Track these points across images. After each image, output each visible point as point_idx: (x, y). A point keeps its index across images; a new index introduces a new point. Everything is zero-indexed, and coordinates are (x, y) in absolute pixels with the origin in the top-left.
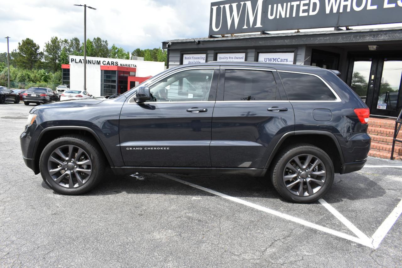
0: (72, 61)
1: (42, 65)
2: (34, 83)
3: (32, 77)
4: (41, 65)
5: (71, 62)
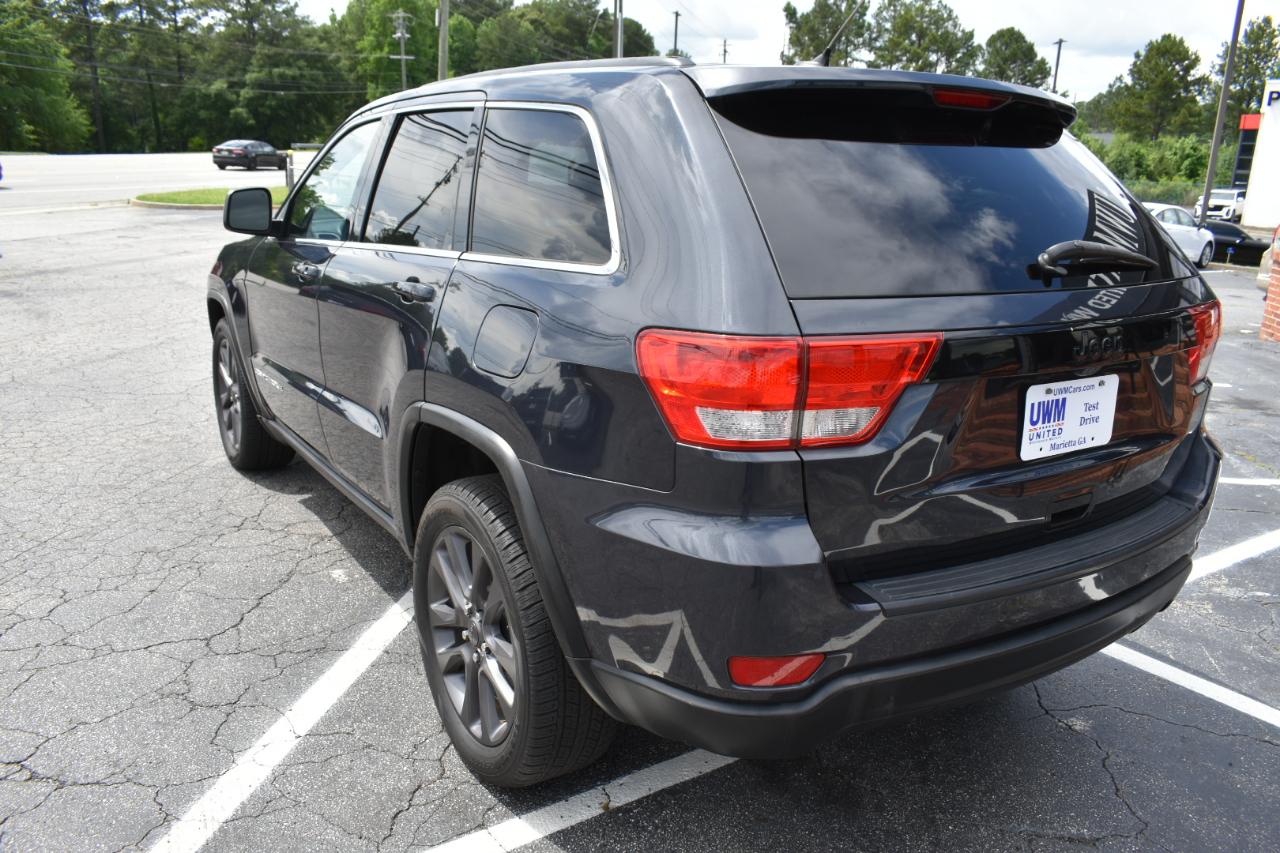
0: (1271, 99)
1: (1192, 120)
2: (1152, 183)
3: (1149, 163)
4: (1188, 122)
5: (1269, 104)
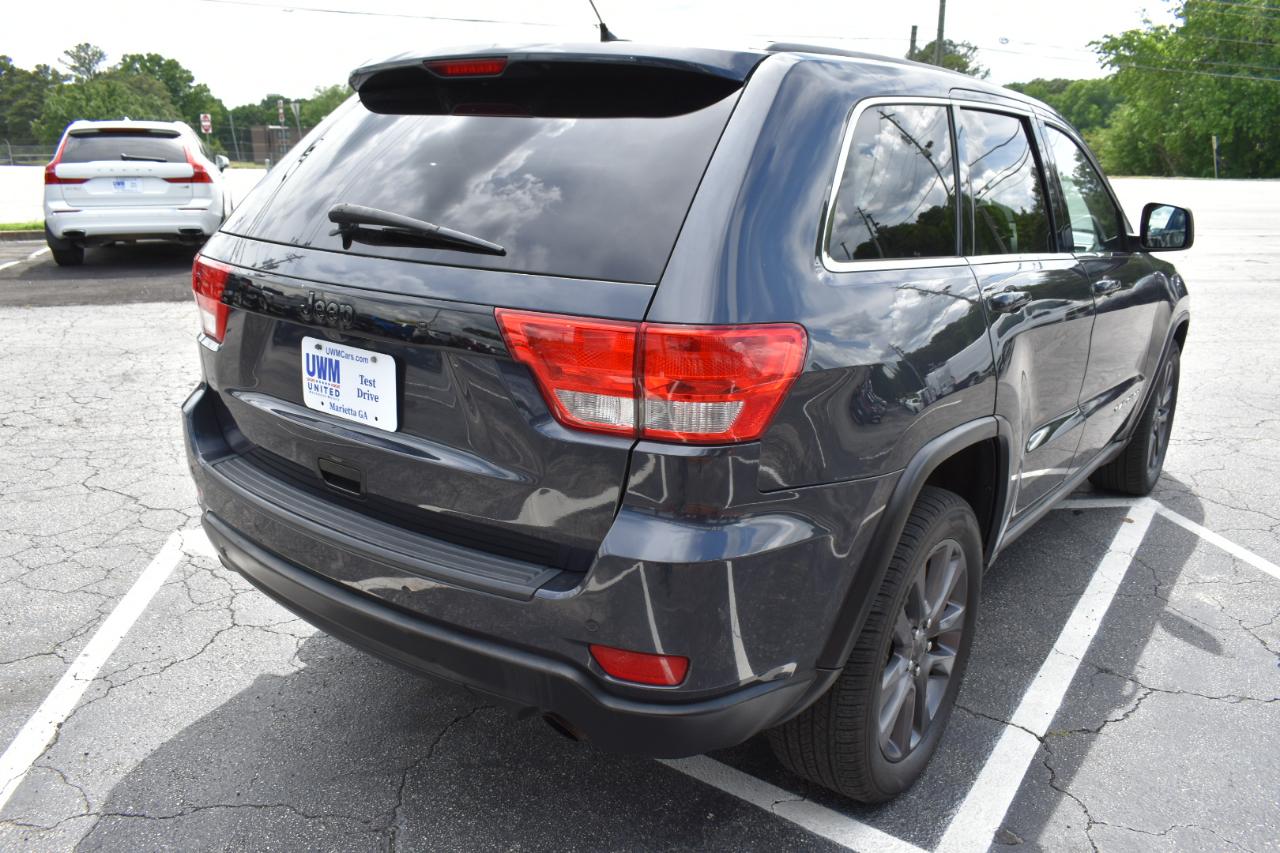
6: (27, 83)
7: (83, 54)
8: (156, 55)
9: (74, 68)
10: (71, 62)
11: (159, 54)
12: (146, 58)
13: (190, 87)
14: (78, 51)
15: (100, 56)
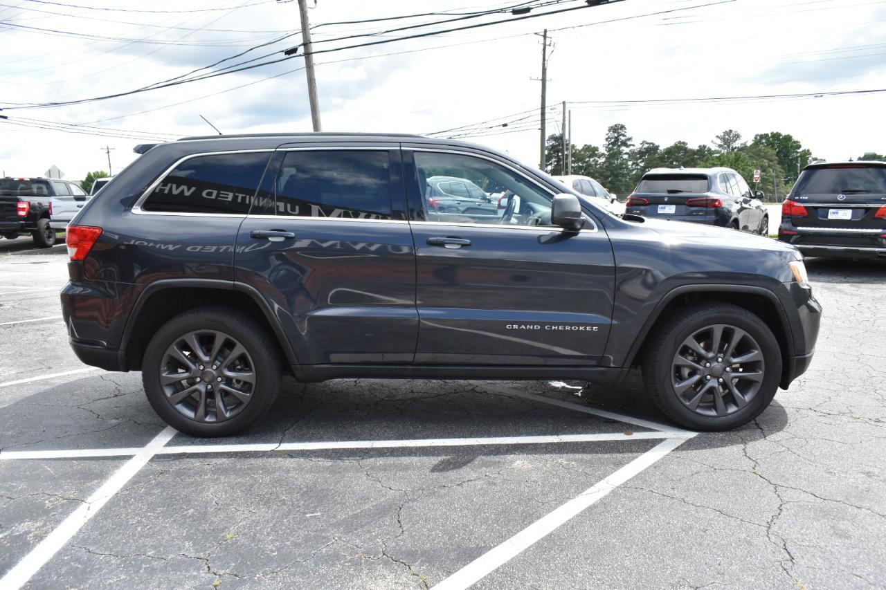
6: (692, 157)
7: (727, 137)
8: (777, 133)
9: (720, 146)
10: (719, 142)
11: (779, 132)
12: (770, 135)
13: (797, 153)
14: (724, 135)
15: (737, 136)
